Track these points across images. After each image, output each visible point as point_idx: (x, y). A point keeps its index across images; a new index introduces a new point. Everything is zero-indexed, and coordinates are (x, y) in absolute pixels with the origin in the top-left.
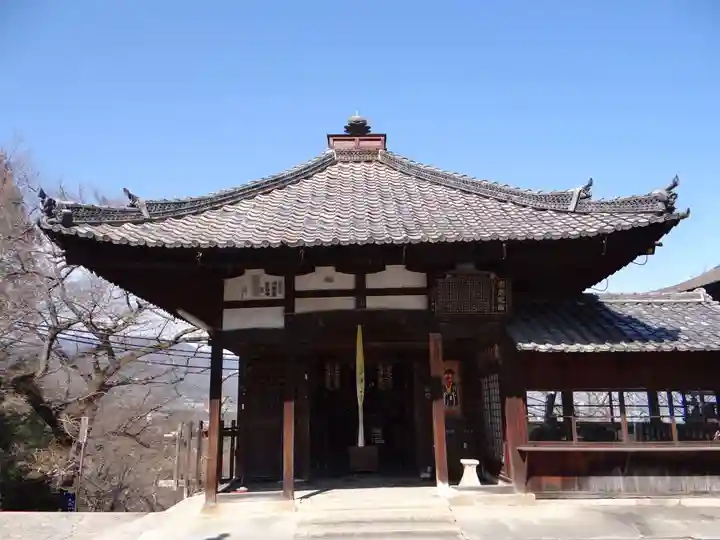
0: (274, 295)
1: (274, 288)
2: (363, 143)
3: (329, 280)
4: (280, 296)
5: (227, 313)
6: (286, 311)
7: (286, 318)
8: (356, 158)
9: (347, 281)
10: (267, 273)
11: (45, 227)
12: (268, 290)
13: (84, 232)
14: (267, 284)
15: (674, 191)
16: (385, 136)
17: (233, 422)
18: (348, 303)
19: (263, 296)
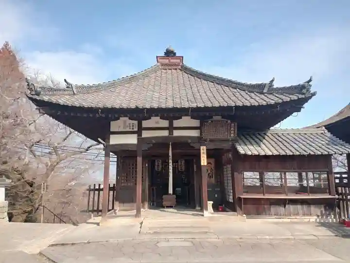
0: (133, 129)
1: (133, 126)
2: (172, 61)
3: (157, 123)
4: (136, 129)
5: (112, 136)
6: (138, 136)
7: (138, 139)
8: (170, 67)
9: (165, 123)
10: (129, 119)
11: (29, 96)
12: (130, 126)
13: (47, 99)
14: (130, 124)
15: (310, 83)
16: (183, 57)
17: (114, 185)
18: (165, 133)
19: (128, 129)
